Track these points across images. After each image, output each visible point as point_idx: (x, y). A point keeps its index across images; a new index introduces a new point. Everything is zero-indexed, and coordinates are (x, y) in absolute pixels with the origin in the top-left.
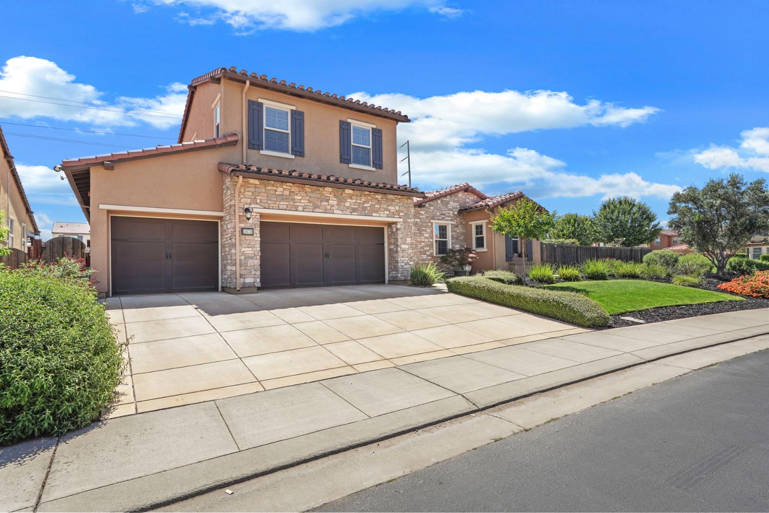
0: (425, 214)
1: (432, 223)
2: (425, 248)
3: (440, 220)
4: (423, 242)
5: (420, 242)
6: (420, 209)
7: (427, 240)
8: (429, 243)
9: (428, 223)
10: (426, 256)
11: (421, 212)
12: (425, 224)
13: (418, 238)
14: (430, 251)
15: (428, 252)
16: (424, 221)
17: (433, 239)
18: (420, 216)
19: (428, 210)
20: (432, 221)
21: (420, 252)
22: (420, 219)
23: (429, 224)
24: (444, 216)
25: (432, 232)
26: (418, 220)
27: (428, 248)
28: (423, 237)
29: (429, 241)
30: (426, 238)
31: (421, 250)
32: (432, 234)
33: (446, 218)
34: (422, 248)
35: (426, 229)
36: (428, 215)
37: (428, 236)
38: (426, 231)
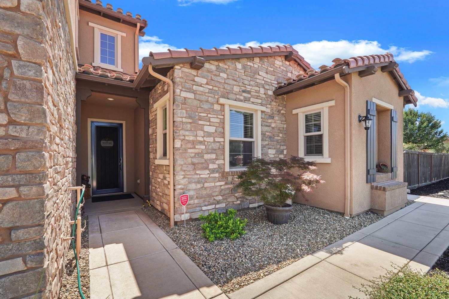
0: (207, 84)
1: (223, 105)
2: (206, 157)
3: (241, 101)
4: (201, 143)
5: (194, 143)
6: (194, 72)
7: (211, 139)
8: (216, 146)
9: (213, 104)
10: (208, 172)
11: (197, 79)
12: (206, 106)
13: (187, 133)
14: (217, 162)
15: (214, 163)
16: (203, 98)
17: (224, 137)
18: (195, 87)
19: (214, 78)
20: (222, 101)
21: (193, 164)
22: (195, 93)
23: (217, 107)
24: (249, 96)
25: (224, 123)
26: (190, 95)
27: (214, 156)
28: (200, 133)
29: (214, 141)
30: (209, 134)
31: (195, 160)
32: (224, 128)
33: (252, 100)
34: (200, 155)
35: (209, 115)
36: (215, 88)
37: (214, 131)
38: (209, 121)
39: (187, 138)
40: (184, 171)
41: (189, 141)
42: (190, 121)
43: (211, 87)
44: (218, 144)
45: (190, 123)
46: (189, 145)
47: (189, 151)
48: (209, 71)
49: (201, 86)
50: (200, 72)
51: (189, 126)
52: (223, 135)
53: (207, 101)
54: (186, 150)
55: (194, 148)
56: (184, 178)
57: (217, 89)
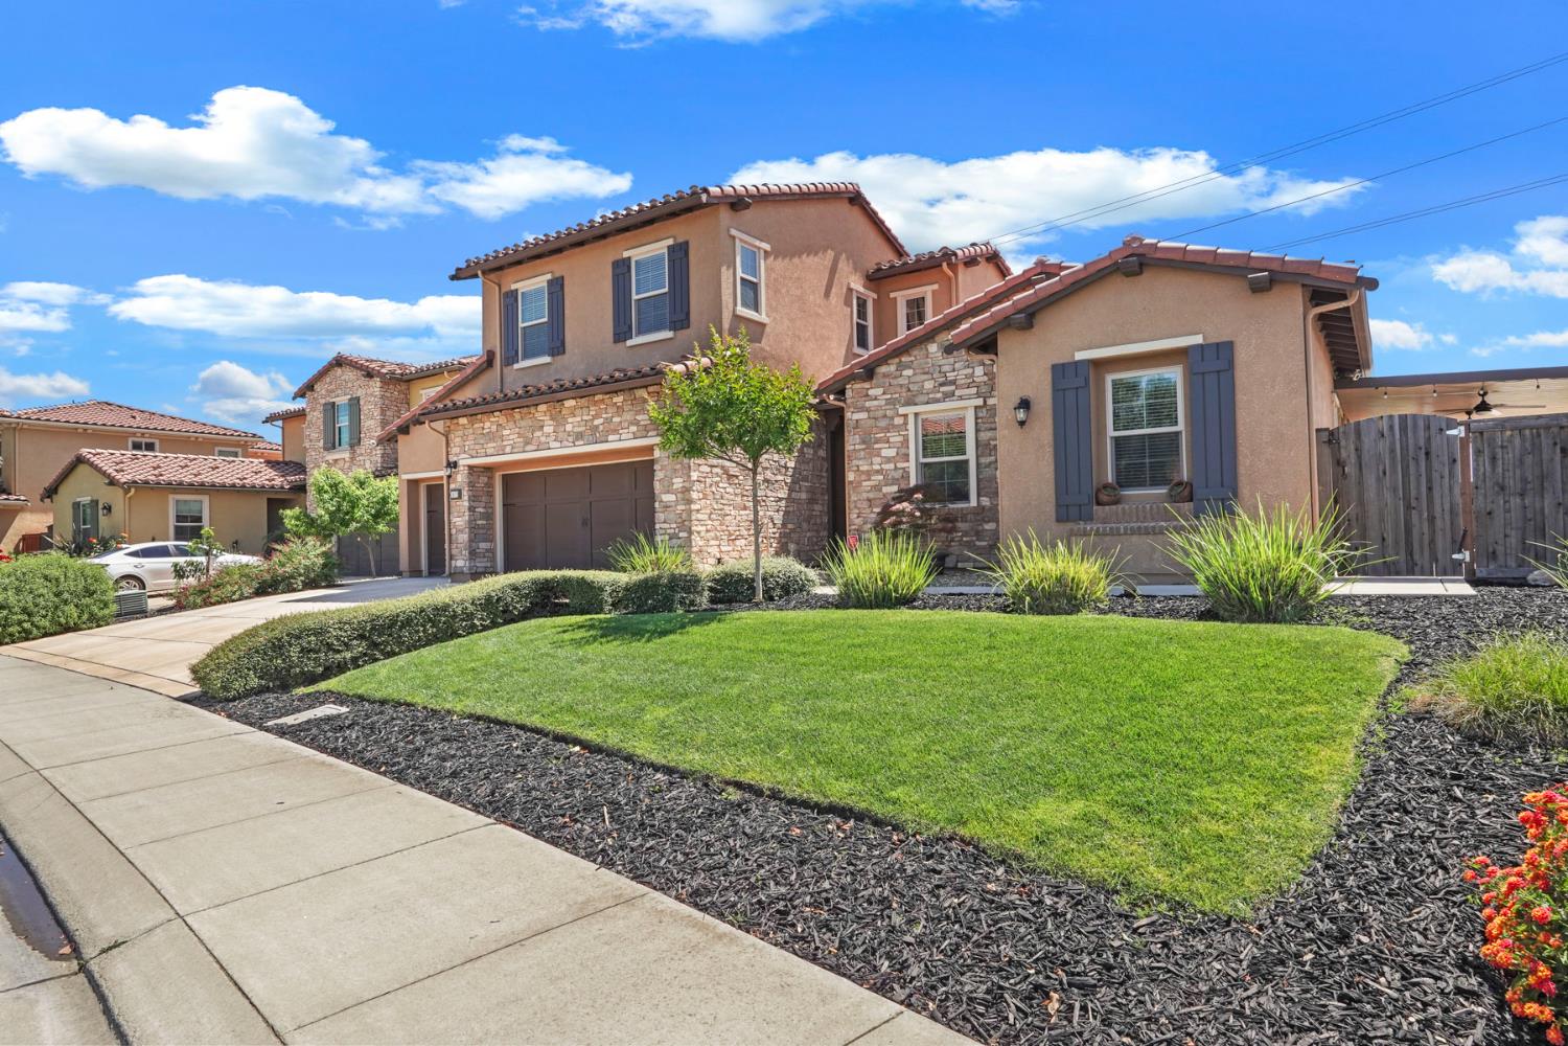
0: (884, 393)
1: (905, 416)
2: (885, 489)
3: (937, 401)
5: (869, 474)
6: (867, 385)
7: (892, 466)
8: (898, 475)
9: (892, 418)
11: (871, 392)
12: (883, 423)
13: (861, 462)
16: (879, 414)
17: (907, 461)
19: (893, 382)
20: (902, 411)
21: (869, 500)
22: (868, 410)
23: (897, 421)
24: (952, 388)
25: (907, 441)
26: (863, 415)
28: (878, 460)
29: (896, 468)
30: (888, 460)
31: (871, 495)
32: (906, 448)
33: (958, 392)
35: (888, 435)
36: (894, 396)
37: (894, 454)
38: (888, 442)
39: (861, 468)
40: (859, 509)
41: (863, 472)
42: (864, 446)
43: (889, 396)
44: (901, 471)
45: (863, 449)
46: (863, 477)
47: (864, 484)
48: (885, 375)
49: (876, 399)
50: (874, 381)
51: (862, 453)
52: (906, 457)
53: (885, 416)
54: (860, 483)
55: (869, 480)
56: (858, 517)
57: (897, 395)
